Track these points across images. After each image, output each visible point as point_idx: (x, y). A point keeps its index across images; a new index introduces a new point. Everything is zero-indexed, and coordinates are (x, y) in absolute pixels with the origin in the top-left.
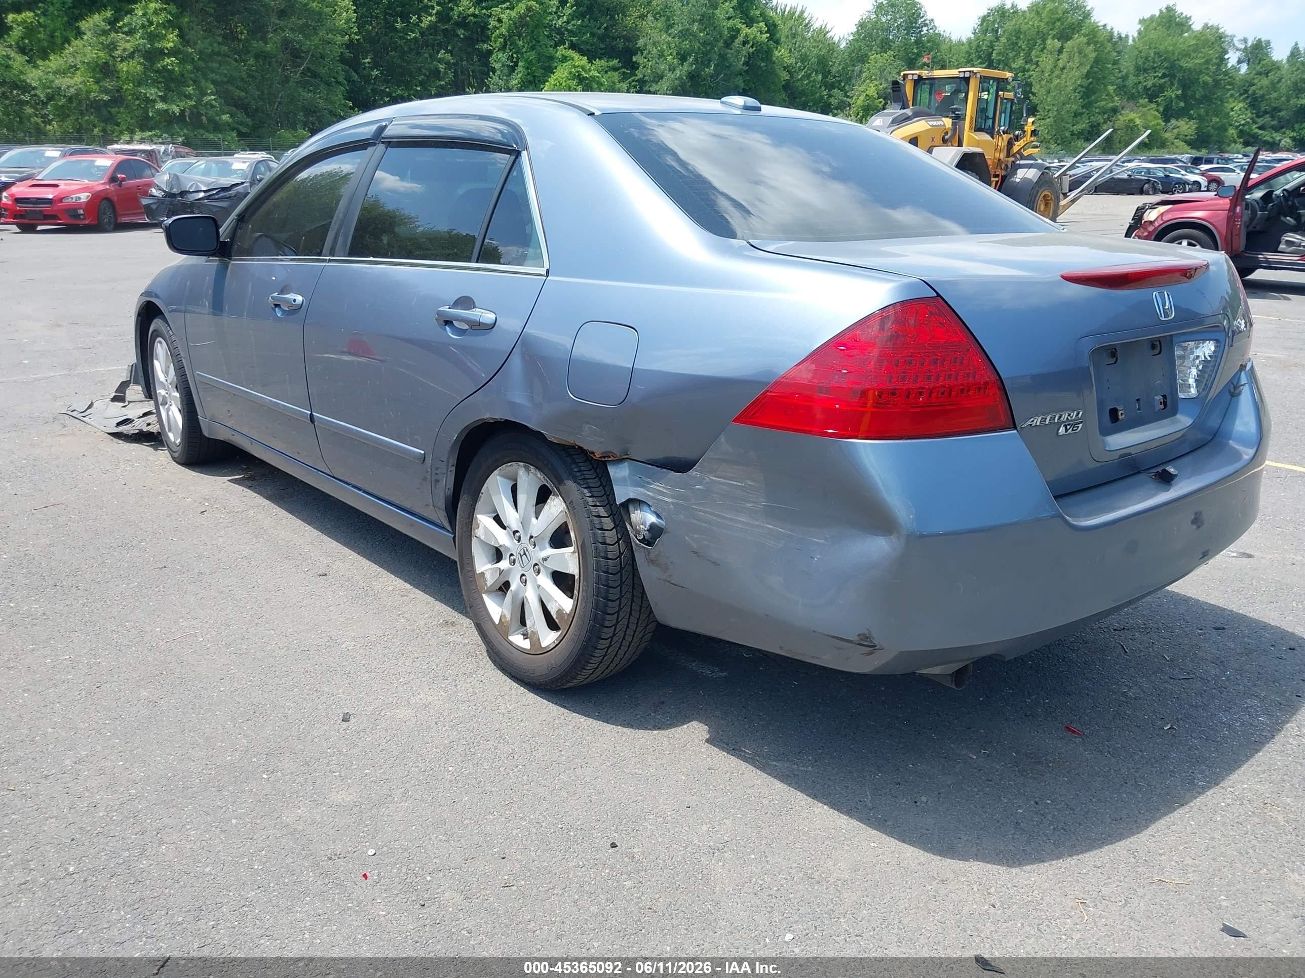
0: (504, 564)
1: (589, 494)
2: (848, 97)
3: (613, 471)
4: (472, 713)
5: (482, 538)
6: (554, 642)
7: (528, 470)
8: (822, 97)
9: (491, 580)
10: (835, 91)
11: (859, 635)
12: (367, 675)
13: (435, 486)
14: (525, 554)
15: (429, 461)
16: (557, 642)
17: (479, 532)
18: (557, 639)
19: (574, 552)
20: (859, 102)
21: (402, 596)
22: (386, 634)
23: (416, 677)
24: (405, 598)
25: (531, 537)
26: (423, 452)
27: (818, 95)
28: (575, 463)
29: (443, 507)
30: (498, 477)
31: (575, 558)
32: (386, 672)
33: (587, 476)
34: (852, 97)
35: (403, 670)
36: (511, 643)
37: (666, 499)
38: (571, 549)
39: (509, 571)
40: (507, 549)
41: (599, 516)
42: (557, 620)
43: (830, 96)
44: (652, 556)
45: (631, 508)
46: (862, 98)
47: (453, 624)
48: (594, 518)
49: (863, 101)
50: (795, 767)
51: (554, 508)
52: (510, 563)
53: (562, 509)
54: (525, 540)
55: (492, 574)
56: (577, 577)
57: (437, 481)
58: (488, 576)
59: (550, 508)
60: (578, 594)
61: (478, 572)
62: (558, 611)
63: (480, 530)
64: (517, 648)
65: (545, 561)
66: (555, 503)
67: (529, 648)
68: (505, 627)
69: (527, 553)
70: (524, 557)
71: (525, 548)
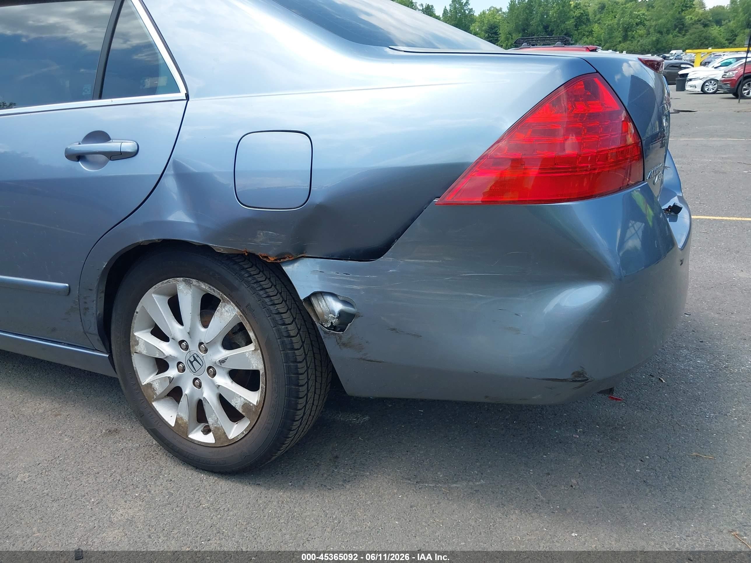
0: (172, 372)
1: (265, 296)
3: (289, 269)
4: (179, 515)
5: (144, 352)
6: (243, 433)
7: (189, 283)
9: (159, 389)
11: (573, 374)
12: (55, 505)
13: (85, 314)
14: (195, 359)
15: (75, 292)
16: (245, 433)
17: (141, 348)
18: (245, 430)
19: (255, 350)
21: (56, 416)
22: (56, 456)
23: (106, 493)
24: (59, 417)
25: (201, 344)
26: (67, 285)
28: (243, 269)
29: (96, 332)
30: (153, 295)
31: (258, 355)
32: (73, 497)
33: (259, 279)
35: (90, 489)
36: (192, 441)
37: (355, 287)
38: (251, 347)
39: (179, 378)
40: (173, 358)
41: (279, 313)
42: (243, 413)
44: (344, 340)
45: (314, 301)
47: (116, 431)
48: (275, 316)
50: (471, 483)
51: (226, 314)
52: (179, 371)
53: (235, 313)
54: (194, 348)
55: (161, 384)
56: (262, 372)
57: (87, 309)
58: (156, 386)
59: (221, 315)
60: (264, 387)
61: (143, 384)
62: (244, 404)
63: (140, 346)
64: (200, 444)
65: (223, 363)
66: (226, 309)
67: (214, 442)
68: (182, 427)
69: (198, 359)
70: (195, 363)
71: (195, 355)
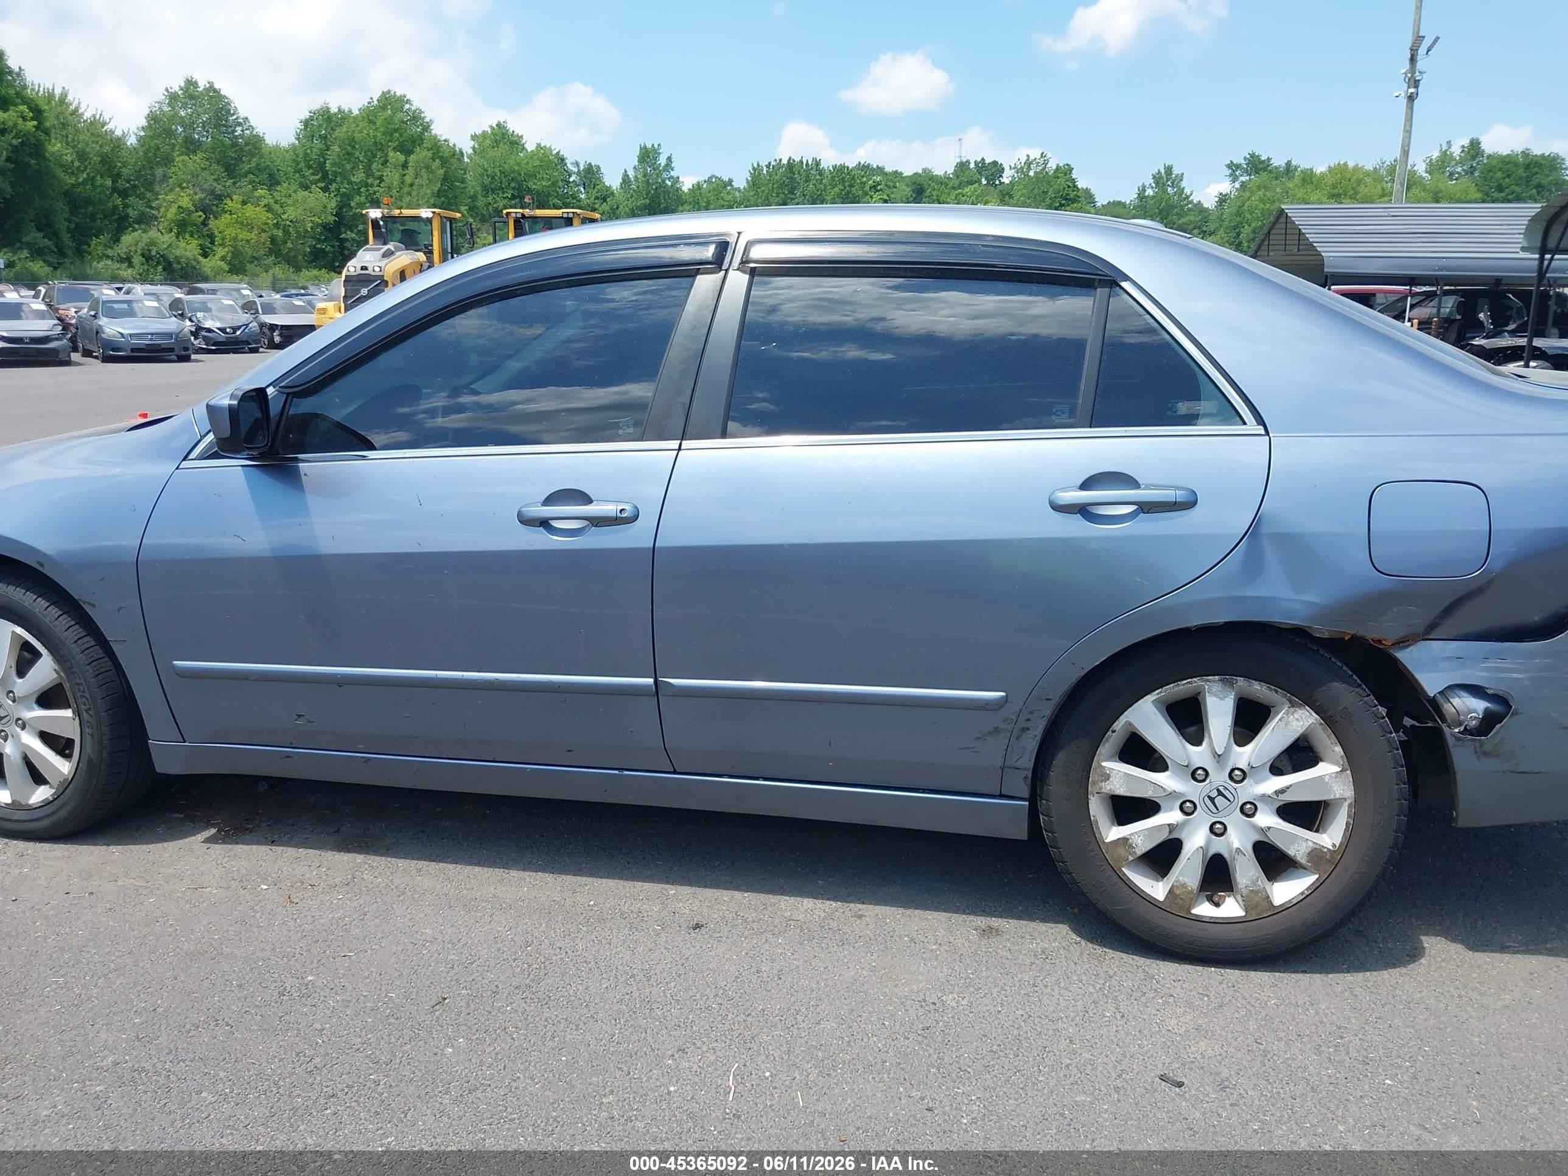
0: (1168, 817)
2: (152, 208)
3: (1406, 657)
5: (1116, 791)
6: (1302, 893)
7: (1229, 684)
8: (115, 207)
9: (1140, 844)
10: (132, 200)
13: (1018, 738)
14: (1220, 793)
15: (1014, 705)
16: (1307, 893)
17: (1103, 786)
18: (1307, 889)
19: (1343, 770)
20: (169, 216)
25: (1234, 770)
26: (1002, 694)
27: (111, 204)
29: (1030, 764)
31: (1347, 777)
34: (158, 209)
36: (1199, 919)
37: (1514, 676)
38: (1335, 768)
39: (1180, 824)
40: (1172, 795)
42: (1307, 865)
43: (126, 206)
44: (1488, 747)
46: (173, 210)
49: (176, 214)
51: (1295, 723)
52: (1184, 813)
53: (1311, 721)
54: (1219, 777)
55: (1148, 837)
56: (1348, 801)
57: (1025, 729)
58: (1135, 840)
59: (1286, 725)
60: (1352, 822)
61: (1107, 841)
62: (1312, 851)
63: (1112, 782)
64: (1213, 921)
65: (1282, 793)
66: (1296, 716)
67: (1243, 914)
68: (1182, 899)
69: (1226, 793)
70: (1219, 800)
71: (1221, 788)
